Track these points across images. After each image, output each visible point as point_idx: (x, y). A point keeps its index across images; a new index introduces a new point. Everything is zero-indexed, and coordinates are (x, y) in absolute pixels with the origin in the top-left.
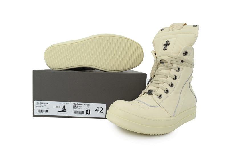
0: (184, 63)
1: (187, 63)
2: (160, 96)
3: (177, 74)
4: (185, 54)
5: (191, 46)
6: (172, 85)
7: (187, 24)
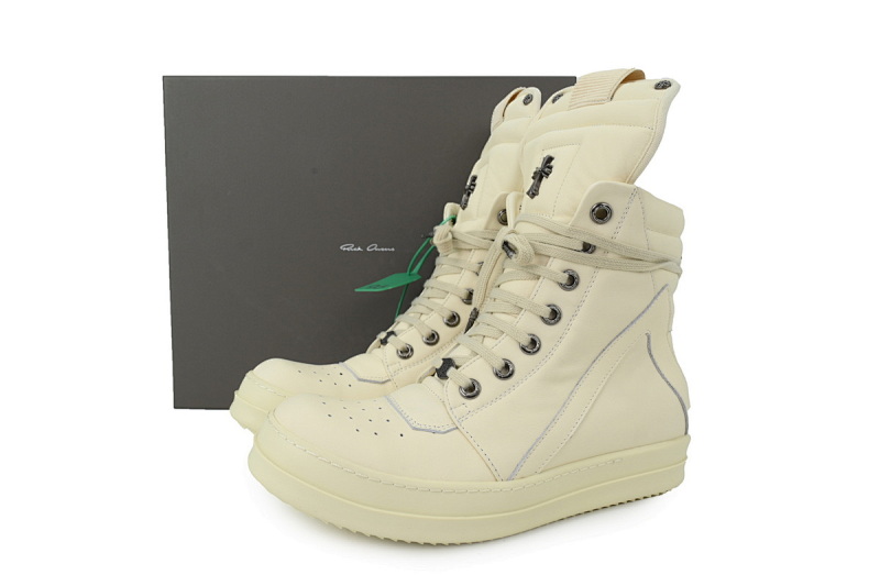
0: (597, 254)
1: (610, 256)
2: (472, 391)
3: (564, 299)
4: (601, 214)
5: (632, 181)
6: (533, 346)
7: (647, 77)
